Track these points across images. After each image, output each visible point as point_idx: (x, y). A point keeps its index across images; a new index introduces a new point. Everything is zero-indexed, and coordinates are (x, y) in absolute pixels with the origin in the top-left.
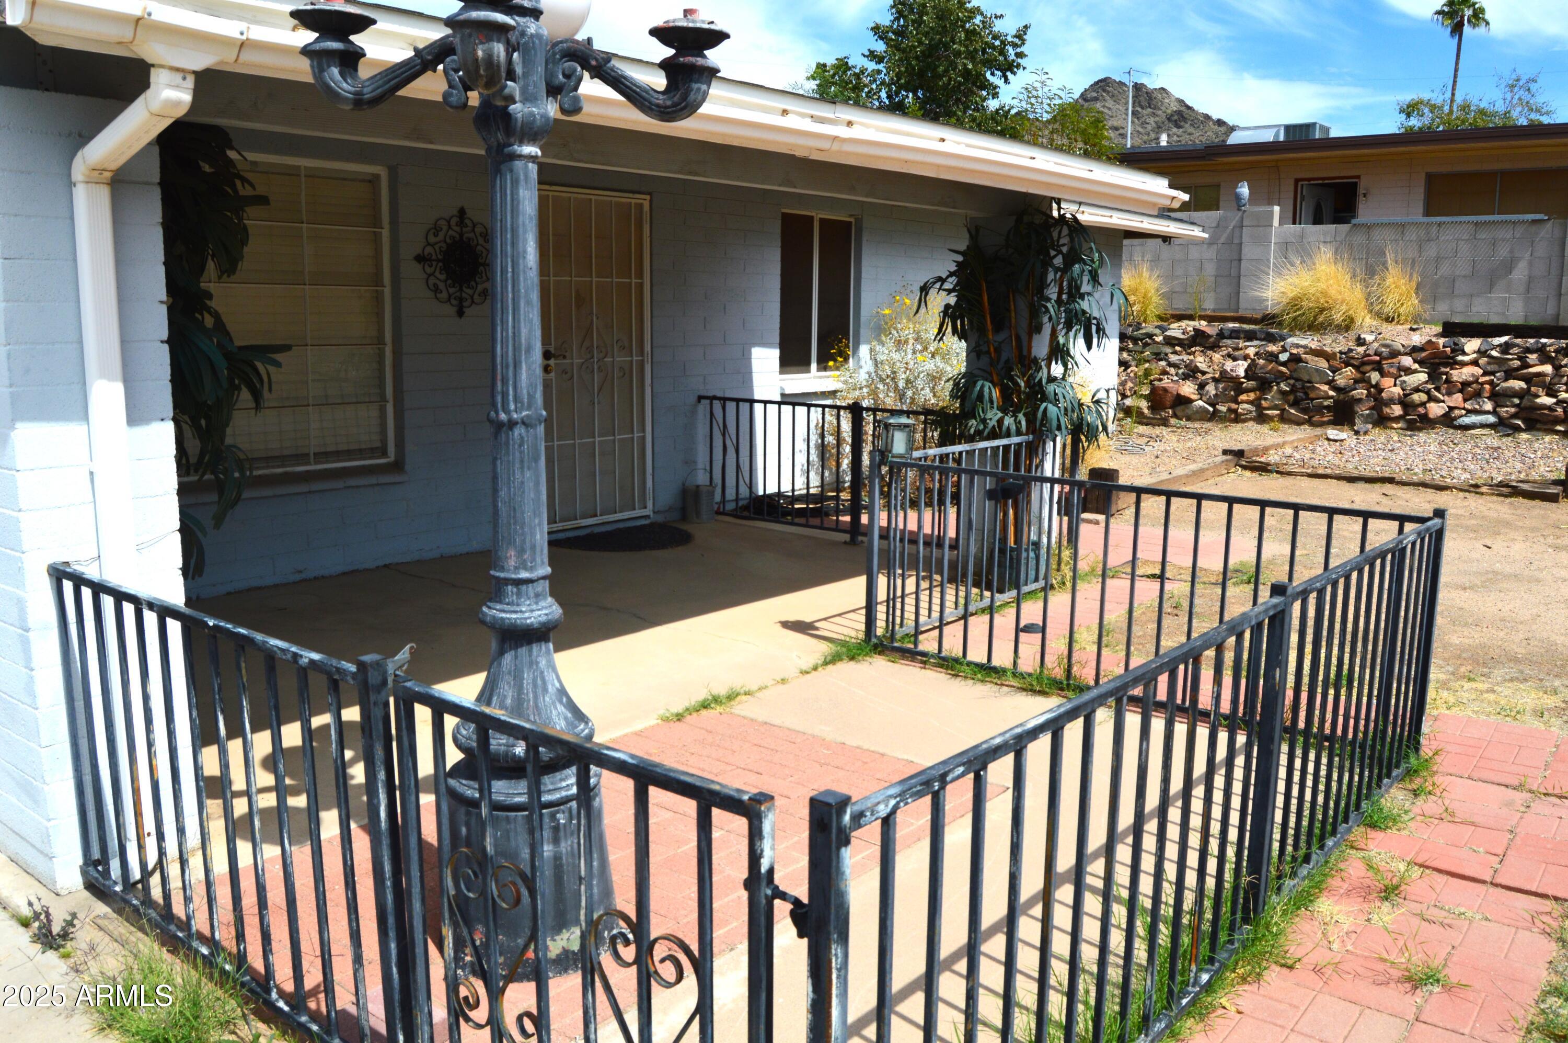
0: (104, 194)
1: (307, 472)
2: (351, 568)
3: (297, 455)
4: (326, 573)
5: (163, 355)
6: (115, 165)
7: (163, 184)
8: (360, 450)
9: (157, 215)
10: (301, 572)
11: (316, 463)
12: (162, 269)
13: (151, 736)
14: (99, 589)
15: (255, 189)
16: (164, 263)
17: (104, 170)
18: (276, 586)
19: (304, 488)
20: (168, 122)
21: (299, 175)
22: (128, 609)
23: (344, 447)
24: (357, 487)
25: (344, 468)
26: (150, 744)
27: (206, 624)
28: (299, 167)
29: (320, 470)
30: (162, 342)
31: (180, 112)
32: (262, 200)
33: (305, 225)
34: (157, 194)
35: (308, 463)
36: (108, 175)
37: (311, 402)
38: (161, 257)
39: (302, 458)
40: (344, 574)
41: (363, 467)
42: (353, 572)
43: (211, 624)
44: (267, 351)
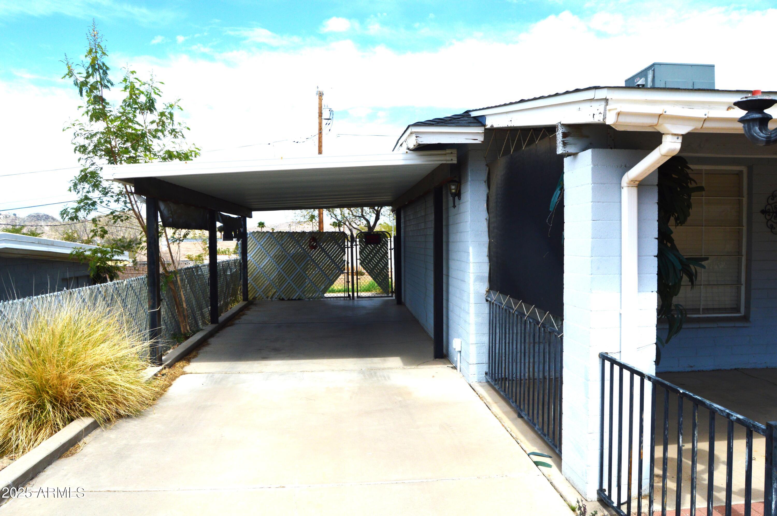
0: (634, 191)
1: (699, 318)
2: (718, 368)
3: (693, 309)
4: (705, 369)
5: (655, 262)
6: (640, 179)
7: (659, 185)
8: (725, 309)
9: (656, 200)
10: (692, 367)
11: (703, 313)
12: (657, 223)
13: (642, 438)
14: (622, 367)
15: (697, 184)
16: (658, 221)
17: (636, 181)
18: (679, 372)
19: (697, 326)
20: (670, 157)
21: (702, 174)
22: (637, 378)
23: (715, 307)
24: (724, 327)
25: (717, 317)
26: (641, 442)
27: (679, 391)
28: (702, 170)
29: (705, 317)
30: (655, 256)
31: (675, 153)
32: (701, 189)
33: (704, 197)
34: (656, 190)
35: (699, 314)
36: (637, 183)
37: (702, 283)
38: (656, 218)
39: (697, 311)
40: (713, 370)
41: (727, 317)
42: (718, 370)
43: (681, 391)
44: (698, 261)
